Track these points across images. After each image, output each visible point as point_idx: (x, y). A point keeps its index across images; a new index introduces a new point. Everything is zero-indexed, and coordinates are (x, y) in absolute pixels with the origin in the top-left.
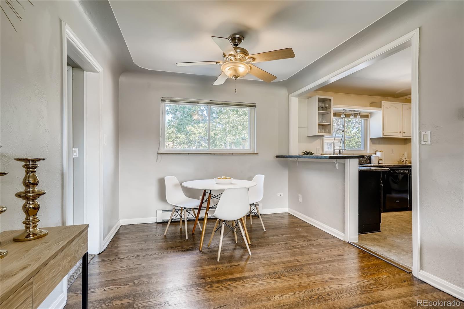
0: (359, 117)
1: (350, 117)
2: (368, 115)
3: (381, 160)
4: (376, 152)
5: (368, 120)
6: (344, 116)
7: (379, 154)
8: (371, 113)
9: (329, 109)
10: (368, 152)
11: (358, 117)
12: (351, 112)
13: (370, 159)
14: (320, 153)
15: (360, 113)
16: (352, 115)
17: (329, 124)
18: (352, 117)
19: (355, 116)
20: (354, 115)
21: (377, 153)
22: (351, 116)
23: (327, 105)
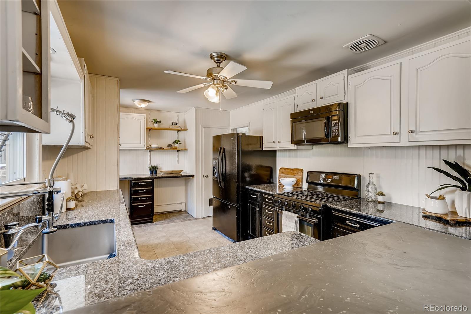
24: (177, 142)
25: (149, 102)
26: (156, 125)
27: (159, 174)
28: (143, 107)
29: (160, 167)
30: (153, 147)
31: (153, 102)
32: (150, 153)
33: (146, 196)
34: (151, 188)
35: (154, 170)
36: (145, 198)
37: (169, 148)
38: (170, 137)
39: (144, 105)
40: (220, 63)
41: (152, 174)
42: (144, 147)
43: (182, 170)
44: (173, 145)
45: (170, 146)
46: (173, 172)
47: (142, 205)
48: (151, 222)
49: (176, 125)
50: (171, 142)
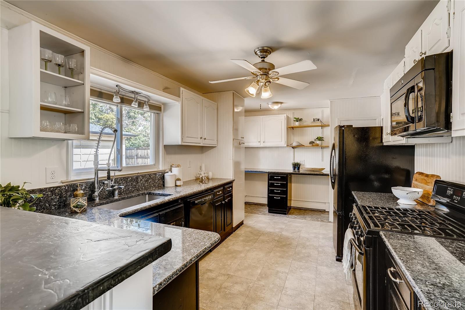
0: (146, 108)
1: (132, 105)
2: (161, 107)
3: (179, 180)
4: (171, 166)
5: (161, 114)
6: (119, 101)
7: (175, 171)
8: (165, 104)
9: (81, 76)
10: (161, 167)
11: (145, 106)
12: (133, 96)
13: (164, 179)
14: (60, 181)
15: (149, 100)
16: (136, 102)
17: (80, 110)
18: (135, 105)
19: (141, 105)
20: (139, 102)
21: (173, 169)
22: (134, 103)
23: (72, 63)
24: (320, 139)
25: (281, 103)
26: (297, 124)
27: (301, 171)
28: (276, 109)
29: (303, 164)
30: (294, 144)
31: (285, 103)
32: (294, 150)
33: (281, 189)
34: (285, 182)
35: (296, 166)
36: (280, 191)
37: (311, 145)
38: (312, 134)
39: (276, 107)
40: (264, 57)
41: (295, 169)
42: (285, 144)
43: (324, 168)
44: (315, 142)
45: (312, 143)
46: (313, 170)
47: (277, 197)
48: (285, 214)
49: (317, 121)
50: (312, 138)
